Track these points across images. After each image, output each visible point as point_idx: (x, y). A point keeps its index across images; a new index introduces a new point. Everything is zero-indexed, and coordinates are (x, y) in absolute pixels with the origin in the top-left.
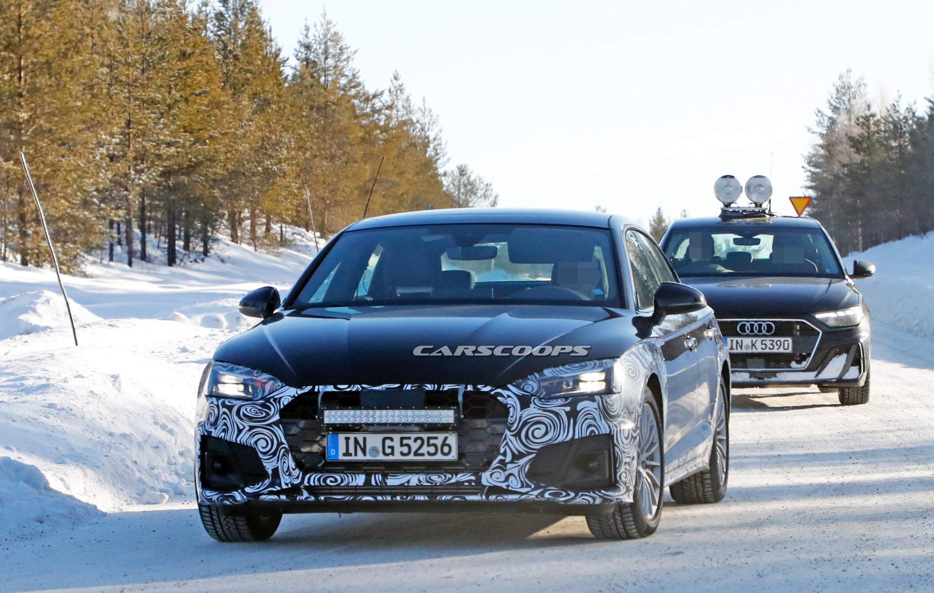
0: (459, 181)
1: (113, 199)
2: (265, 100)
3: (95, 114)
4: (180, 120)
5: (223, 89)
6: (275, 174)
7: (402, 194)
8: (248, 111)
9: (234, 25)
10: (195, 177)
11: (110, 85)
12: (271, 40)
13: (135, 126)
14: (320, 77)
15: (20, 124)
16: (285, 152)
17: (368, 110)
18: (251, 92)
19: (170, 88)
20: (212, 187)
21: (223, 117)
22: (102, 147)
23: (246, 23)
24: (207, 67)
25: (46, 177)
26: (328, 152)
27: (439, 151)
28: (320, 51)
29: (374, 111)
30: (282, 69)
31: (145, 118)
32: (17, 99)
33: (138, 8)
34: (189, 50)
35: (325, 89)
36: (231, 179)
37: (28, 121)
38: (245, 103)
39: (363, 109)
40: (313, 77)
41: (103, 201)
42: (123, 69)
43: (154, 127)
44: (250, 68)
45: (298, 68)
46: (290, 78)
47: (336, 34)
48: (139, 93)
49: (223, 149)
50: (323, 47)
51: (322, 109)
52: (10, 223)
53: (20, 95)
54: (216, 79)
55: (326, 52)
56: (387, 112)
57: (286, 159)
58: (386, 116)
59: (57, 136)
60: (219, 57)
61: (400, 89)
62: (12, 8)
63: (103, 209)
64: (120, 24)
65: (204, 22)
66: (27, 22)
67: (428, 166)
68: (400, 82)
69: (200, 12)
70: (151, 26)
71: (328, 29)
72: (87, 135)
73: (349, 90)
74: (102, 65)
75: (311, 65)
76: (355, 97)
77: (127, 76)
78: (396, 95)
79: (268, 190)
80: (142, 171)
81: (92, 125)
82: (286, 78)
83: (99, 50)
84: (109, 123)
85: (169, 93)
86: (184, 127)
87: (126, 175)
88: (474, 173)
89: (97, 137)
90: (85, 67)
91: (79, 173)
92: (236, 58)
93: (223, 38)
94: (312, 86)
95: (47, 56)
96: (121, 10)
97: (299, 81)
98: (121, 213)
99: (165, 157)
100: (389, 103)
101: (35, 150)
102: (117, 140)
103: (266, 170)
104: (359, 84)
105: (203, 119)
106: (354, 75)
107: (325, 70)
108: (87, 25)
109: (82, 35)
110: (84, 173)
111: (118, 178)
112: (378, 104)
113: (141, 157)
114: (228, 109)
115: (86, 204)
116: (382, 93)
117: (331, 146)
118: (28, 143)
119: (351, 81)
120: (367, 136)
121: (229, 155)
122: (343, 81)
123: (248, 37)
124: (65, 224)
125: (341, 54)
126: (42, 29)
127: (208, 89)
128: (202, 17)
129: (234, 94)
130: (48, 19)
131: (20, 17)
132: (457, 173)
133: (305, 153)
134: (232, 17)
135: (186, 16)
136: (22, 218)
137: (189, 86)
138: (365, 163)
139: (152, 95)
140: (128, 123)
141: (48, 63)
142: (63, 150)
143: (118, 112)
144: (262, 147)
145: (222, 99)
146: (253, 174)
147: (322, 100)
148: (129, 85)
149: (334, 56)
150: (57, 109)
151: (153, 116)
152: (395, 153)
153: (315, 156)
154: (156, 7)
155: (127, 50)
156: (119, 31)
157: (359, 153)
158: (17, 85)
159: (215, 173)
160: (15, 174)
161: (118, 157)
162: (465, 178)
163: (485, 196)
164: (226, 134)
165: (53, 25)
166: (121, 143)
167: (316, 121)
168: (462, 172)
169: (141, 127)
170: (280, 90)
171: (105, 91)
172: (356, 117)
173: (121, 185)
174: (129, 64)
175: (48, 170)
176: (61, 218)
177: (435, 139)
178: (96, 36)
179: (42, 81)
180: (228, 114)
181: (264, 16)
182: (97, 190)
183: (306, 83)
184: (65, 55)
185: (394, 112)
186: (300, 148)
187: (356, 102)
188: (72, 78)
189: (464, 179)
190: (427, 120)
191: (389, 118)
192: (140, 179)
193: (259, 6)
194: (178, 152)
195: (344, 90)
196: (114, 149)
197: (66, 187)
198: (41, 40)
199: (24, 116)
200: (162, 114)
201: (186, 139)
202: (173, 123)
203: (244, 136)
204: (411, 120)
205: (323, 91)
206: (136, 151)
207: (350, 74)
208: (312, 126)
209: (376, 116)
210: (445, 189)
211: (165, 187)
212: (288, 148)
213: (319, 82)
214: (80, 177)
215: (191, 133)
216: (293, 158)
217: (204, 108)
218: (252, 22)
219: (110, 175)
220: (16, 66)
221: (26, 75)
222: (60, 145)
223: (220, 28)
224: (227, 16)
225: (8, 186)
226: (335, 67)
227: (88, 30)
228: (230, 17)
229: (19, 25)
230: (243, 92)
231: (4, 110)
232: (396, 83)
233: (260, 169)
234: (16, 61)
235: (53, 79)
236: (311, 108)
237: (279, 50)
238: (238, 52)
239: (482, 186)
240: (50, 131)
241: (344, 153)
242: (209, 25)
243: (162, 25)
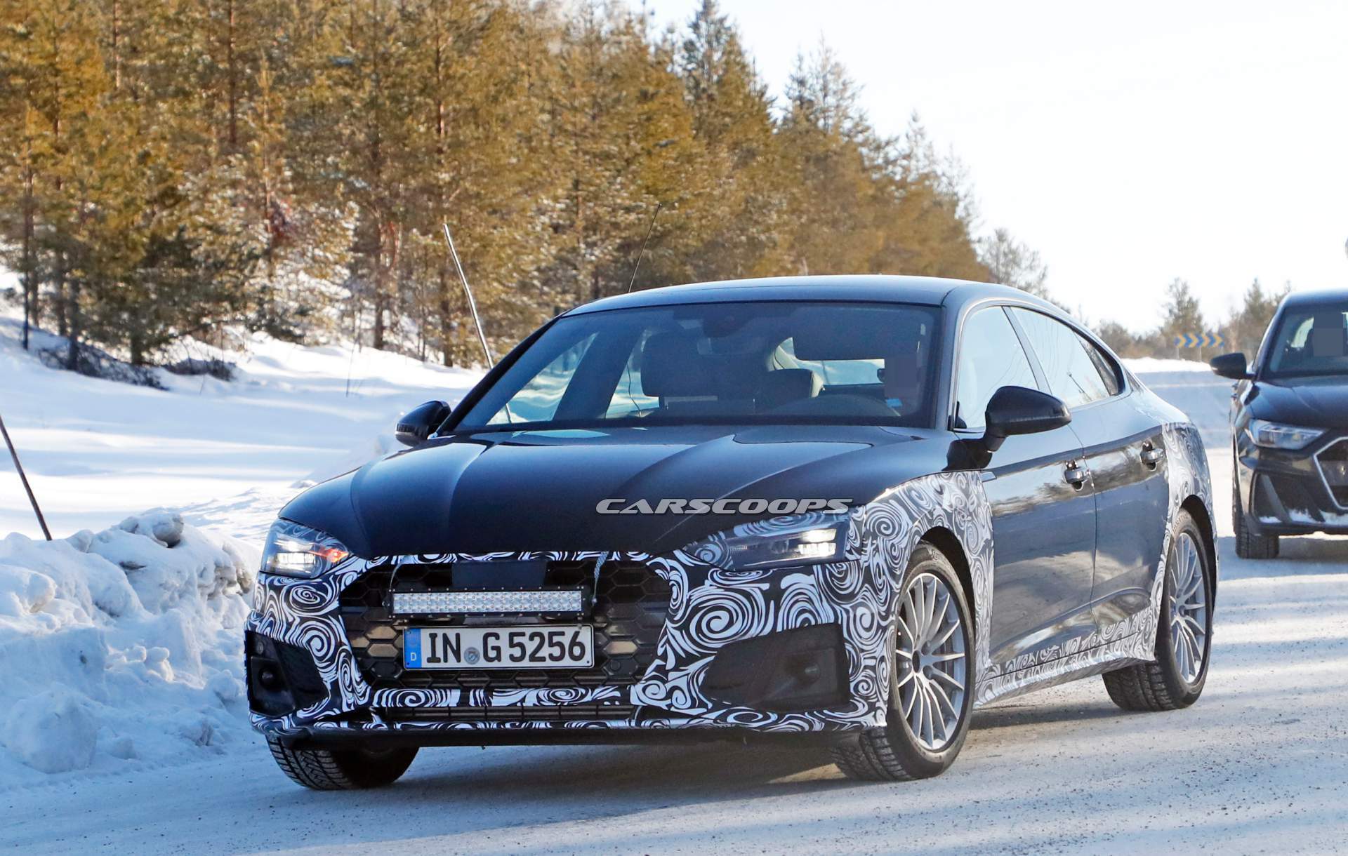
0: (998, 249)
1: (559, 280)
2: (748, 151)
3: (534, 173)
4: (642, 178)
5: (695, 138)
6: (761, 245)
7: (926, 267)
8: (727, 167)
9: (708, 57)
10: (661, 251)
11: (553, 136)
12: (755, 75)
13: (584, 187)
14: (817, 119)
15: (440, 187)
16: (775, 216)
17: (880, 161)
18: (731, 141)
19: (628, 138)
20: (683, 264)
21: (695, 174)
22: (543, 214)
23: (723, 53)
24: (674, 110)
25: (474, 254)
26: (829, 215)
27: (971, 211)
28: (818, 87)
29: (888, 162)
30: (769, 110)
31: (598, 177)
32: (436, 156)
33: (587, 37)
34: (651, 89)
35: (825, 135)
36: (706, 253)
37: (450, 183)
38: (724, 155)
39: (872, 160)
40: (808, 120)
41: (545, 283)
42: (568, 115)
43: (609, 188)
44: (729, 110)
45: (790, 109)
46: (779, 122)
47: (837, 65)
48: (589, 145)
49: (697, 215)
50: (821, 81)
51: (822, 161)
52: (431, 313)
53: (440, 151)
54: (686, 126)
55: (825, 88)
56: (905, 162)
57: (776, 226)
58: (903, 167)
59: (487, 201)
60: (690, 97)
61: (920, 133)
62: (429, 42)
63: (546, 294)
64: (564, 58)
65: (669, 54)
66: (447, 58)
67: (957, 230)
68: (919, 124)
69: (665, 40)
70: (603, 59)
71: (827, 59)
72: (525, 199)
73: (856, 136)
74: (542, 111)
75: (806, 105)
76: (863, 144)
77: (574, 124)
78: (916, 141)
79: (754, 266)
80: (594, 244)
81: (531, 187)
82: (775, 122)
83: (537, 91)
84: (552, 184)
85: (628, 144)
86: (647, 187)
87: (574, 250)
88: (1017, 239)
89: (537, 202)
90: (521, 113)
91: (515, 248)
92: (711, 97)
93: (694, 73)
94: (808, 132)
95: (472, 100)
96: (564, 41)
97: (791, 125)
98: (569, 297)
99: (623, 225)
100: (907, 152)
101: (460, 220)
102: (563, 206)
103: (751, 239)
104: (868, 128)
105: (670, 177)
106: (861, 118)
107: (824, 111)
108: (522, 60)
109: (517, 74)
110: (521, 249)
111: (564, 253)
112: (892, 153)
113: (593, 226)
114: (702, 163)
115: (524, 287)
116: (897, 140)
117: (834, 208)
118: (450, 212)
119: (857, 125)
120: (879, 194)
121: (704, 222)
122: (847, 125)
123: (726, 71)
124: (499, 314)
125: (845, 89)
126: (468, 67)
127: (676, 138)
128: (668, 47)
129: (709, 144)
130: (473, 54)
131: (438, 52)
132: (994, 238)
133: (800, 218)
134: (706, 46)
135: (647, 46)
136: (445, 306)
137: (652, 135)
138: (878, 227)
139: (606, 147)
140: (576, 184)
141: (474, 110)
142: (495, 220)
143: (563, 171)
144: (746, 211)
145: (694, 151)
146: (736, 246)
147: (821, 149)
148: (576, 135)
149: (835, 93)
150: (486, 167)
151: (607, 174)
152: (915, 215)
153: (814, 221)
154: (609, 36)
155: (574, 90)
156: (562, 67)
157: (869, 216)
158: (436, 138)
159: (687, 245)
160: (435, 250)
161: (563, 227)
162: (1005, 245)
163: (1031, 268)
164: (700, 195)
165: (479, 62)
166: (567, 209)
167: (814, 176)
168: (1001, 237)
169: (592, 189)
170: (768, 137)
171: (546, 143)
172: (865, 170)
173: (568, 262)
174: (575, 109)
175: (476, 245)
176: (494, 306)
177: (965, 196)
178: (533, 74)
179: (468, 132)
180: (702, 170)
181: (745, 44)
182: (538, 270)
183: (799, 128)
184: (495, 100)
185: (913, 162)
186: (793, 212)
187: (864, 150)
188: (504, 128)
189: (1004, 247)
190: (955, 172)
191: (906, 170)
192: (592, 254)
193: (739, 32)
194: (639, 219)
195: (848, 136)
196: (559, 217)
197: (499, 266)
198: (465, 80)
199: (445, 177)
200: (619, 171)
201: (648, 202)
202: (633, 182)
203: (723, 197)
204: (935, 172)
205: (821, 137)
206: (586, 219)
207: (856, 116)
208: (809, 183)
209: (890, 168)
210: (979, 259)
211: (623, 264)
212: (778, 212)
213: (815, 124)
214: (516, 253)
215: (656, 194)
216: (786, 224)
217: (671, 162)
218: (730, 53)
219: (554, 250)
220: (434, 114)
221: (446, 125)
222: (490, 214)
223: (690, 60)
224: (698, 45)
225: (427, 266)
226: (838, 107)
227: (523, 67)
228: (701, 45)
229: (437, 62)
230: (721, 141)
231: (420, 170)
232: (916, 126)
233: (743, 238)
234: (433, 108)
235: (481, 129)
236: (808, 160)
237: (766, 87)
238: (714, 90)
239: (1027, 254)
240: (478, 195)
241: (851, 216)
242: (677, 57)
243: (617, 58)
